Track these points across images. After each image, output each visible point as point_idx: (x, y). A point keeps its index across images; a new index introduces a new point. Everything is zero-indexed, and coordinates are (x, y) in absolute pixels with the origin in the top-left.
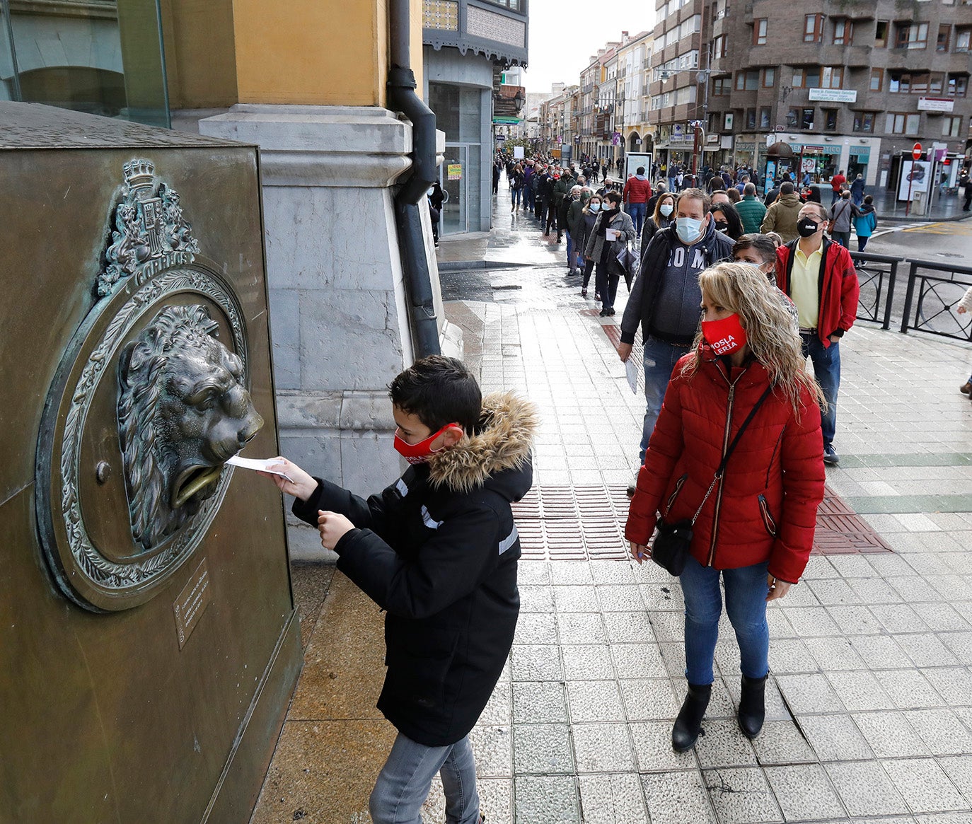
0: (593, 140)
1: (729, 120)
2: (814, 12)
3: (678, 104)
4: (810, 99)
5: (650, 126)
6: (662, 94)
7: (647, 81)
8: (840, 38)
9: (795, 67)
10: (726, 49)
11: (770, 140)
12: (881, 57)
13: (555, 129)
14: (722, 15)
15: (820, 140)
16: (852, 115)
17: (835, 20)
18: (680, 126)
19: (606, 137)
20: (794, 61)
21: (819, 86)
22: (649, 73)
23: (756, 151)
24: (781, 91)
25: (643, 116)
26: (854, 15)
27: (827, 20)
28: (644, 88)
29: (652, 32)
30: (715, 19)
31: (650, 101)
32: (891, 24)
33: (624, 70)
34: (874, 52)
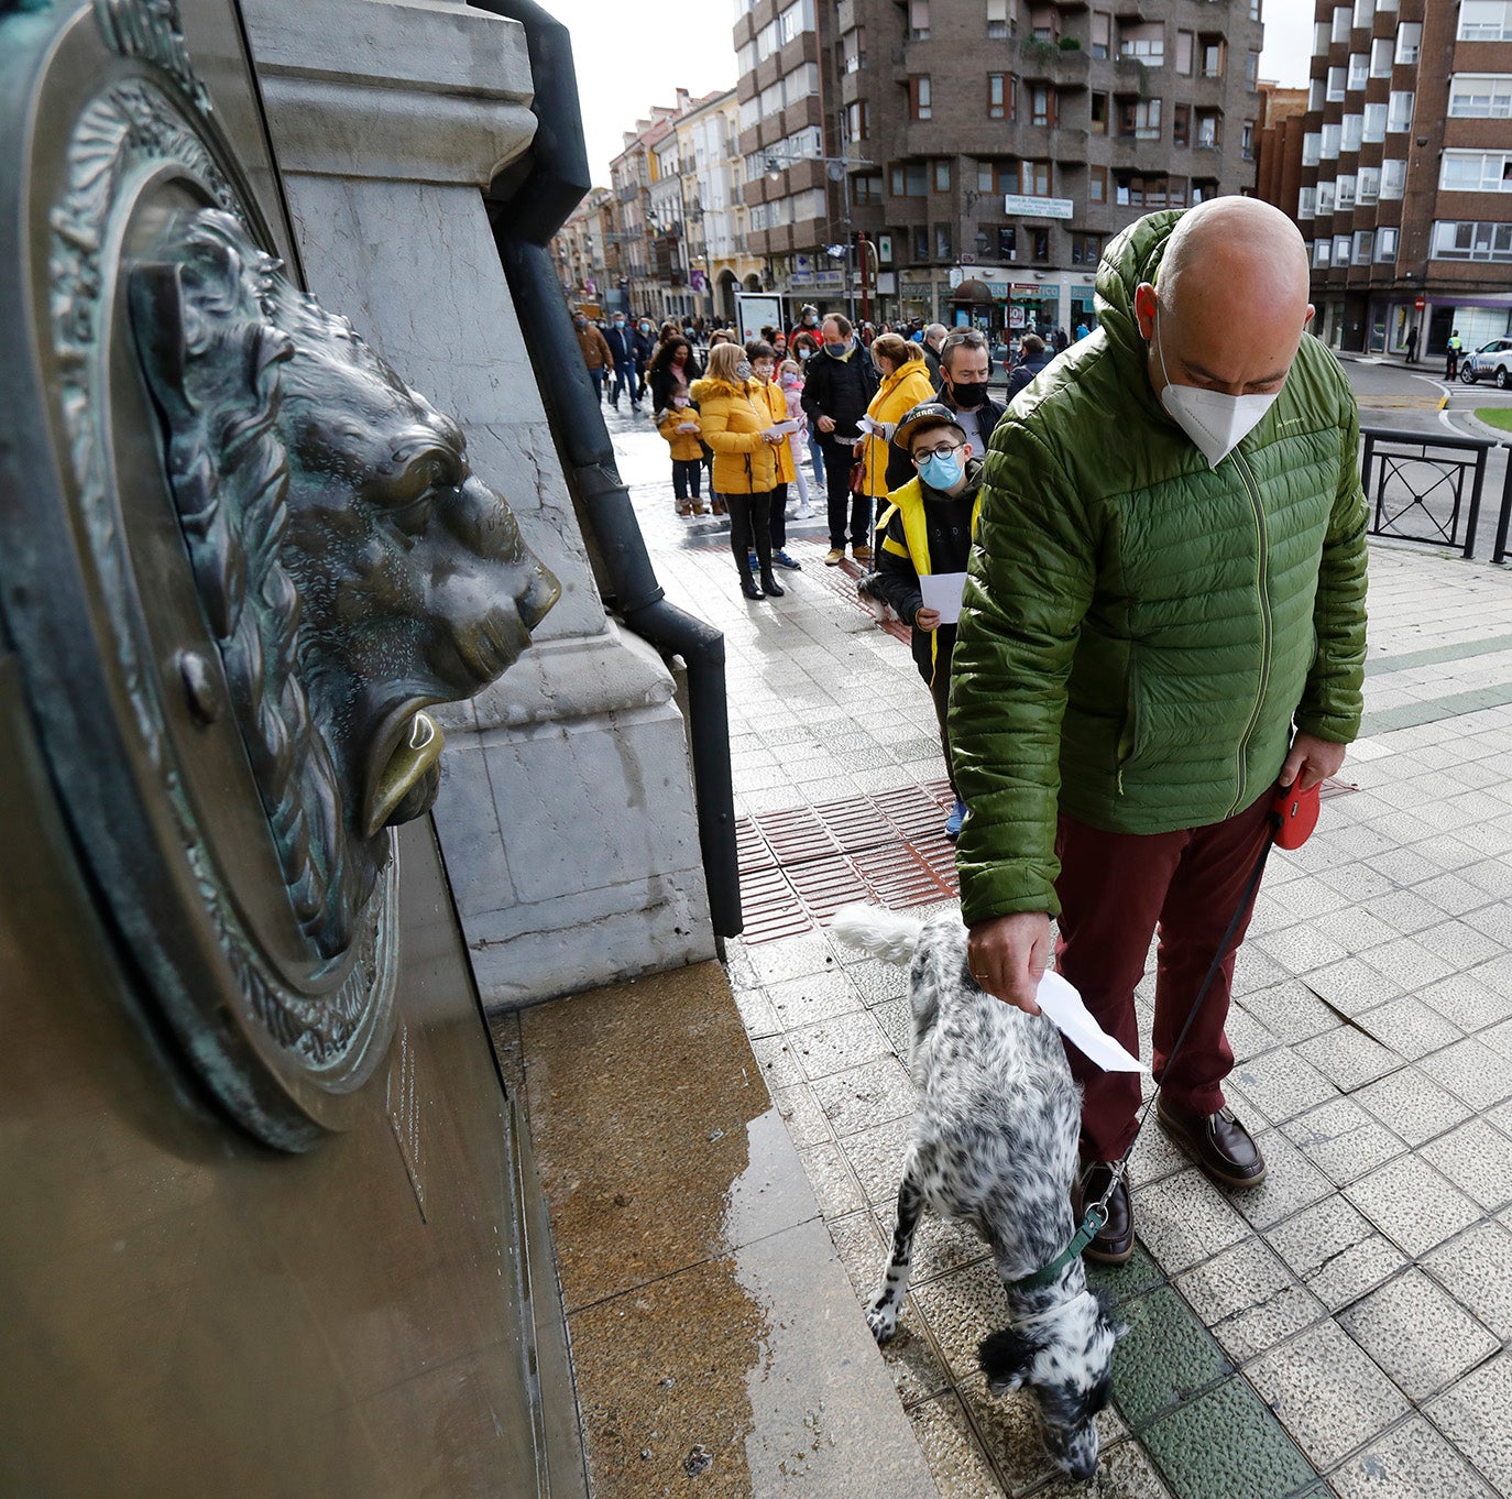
0: (653, 287)
1: (886, 246)
2: (1001, 69)
3: (798, 220)
4: (1008, 211)
5: (751, 259)
6: (766, 202)
7: (737, 180)
8: (1041, 116)
9: (981, 159)
10: (868, 125)
11: (956, 278)
12: (1101, 150)
13: (577, 269)
14: (853, 66)
15: (1028, 277)
16: (1070, 239)
17: (1034, 86)
18: (805, 257)
19: (677, 279)
20: (979, 149)
21: (1019, 192)
22: (738, 166)
23: (935, 296)
24: (964, 198)
25: (737, 240)
26: (1058, 79)
27: (1020, 85)
28: (734, 193)
29: (733, 91)
30: (842, 71)
31: (746, 214)
32: (1111, 97)
33: (692, 159)
34: (1091, 141)
